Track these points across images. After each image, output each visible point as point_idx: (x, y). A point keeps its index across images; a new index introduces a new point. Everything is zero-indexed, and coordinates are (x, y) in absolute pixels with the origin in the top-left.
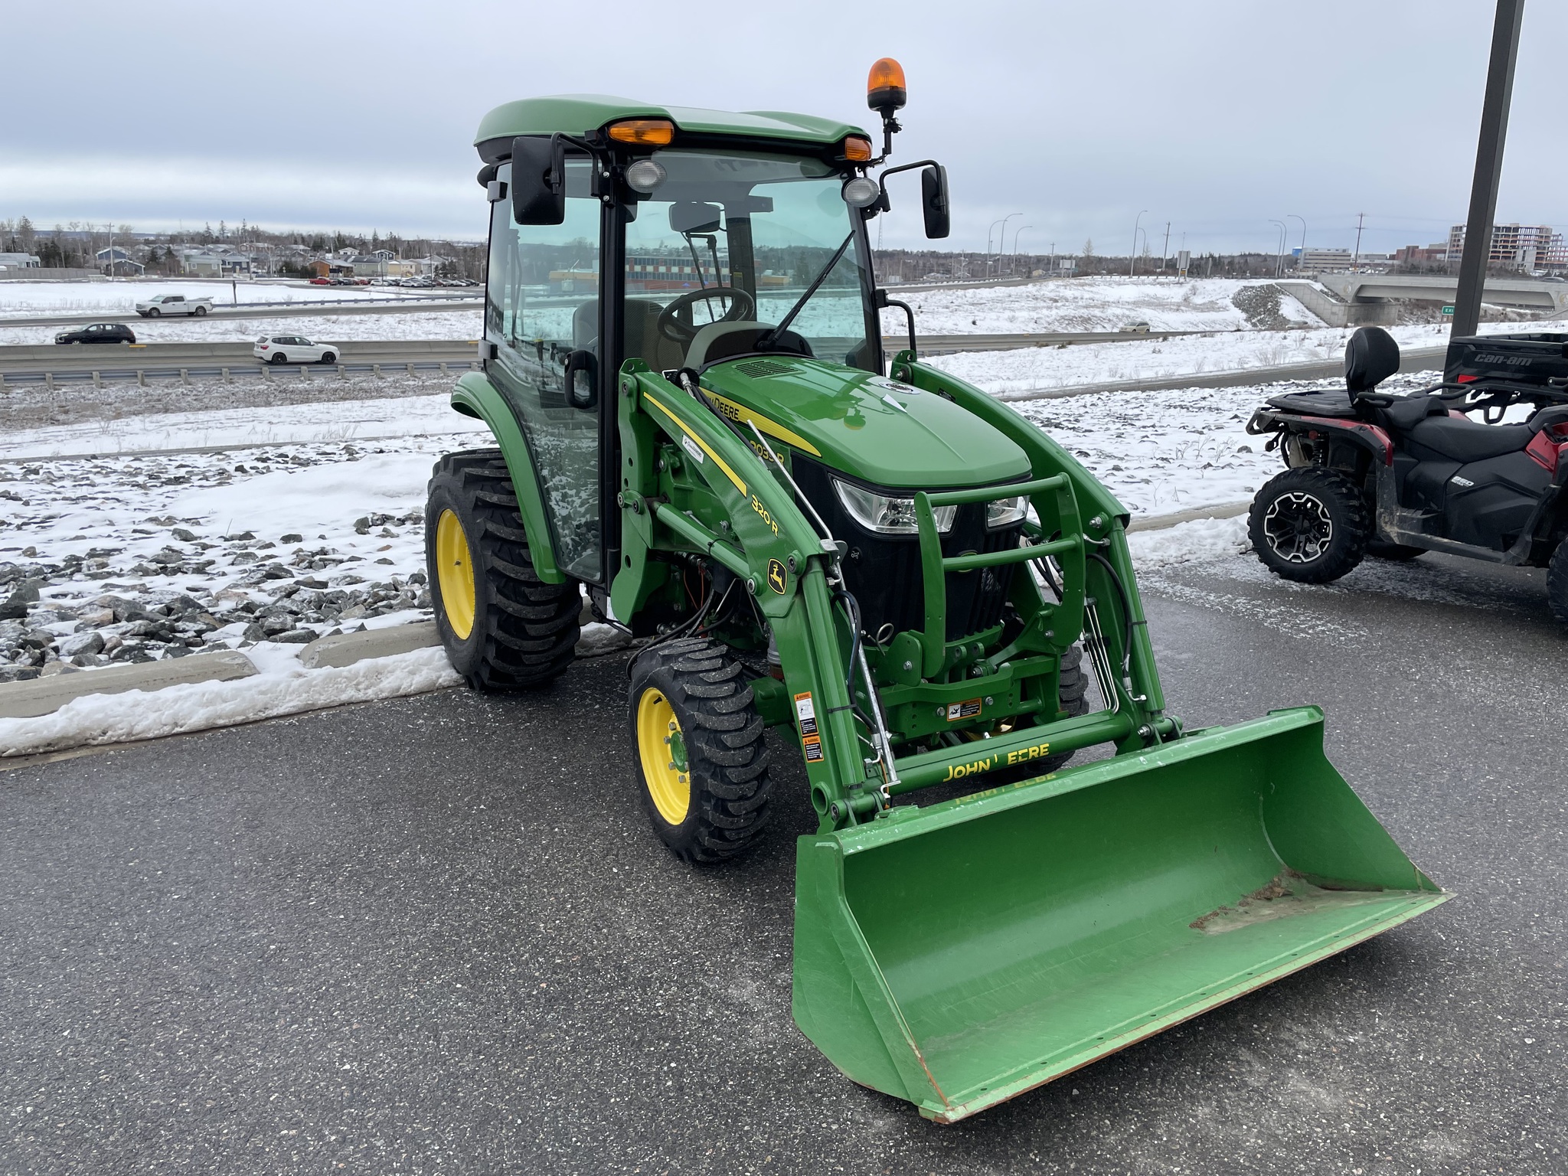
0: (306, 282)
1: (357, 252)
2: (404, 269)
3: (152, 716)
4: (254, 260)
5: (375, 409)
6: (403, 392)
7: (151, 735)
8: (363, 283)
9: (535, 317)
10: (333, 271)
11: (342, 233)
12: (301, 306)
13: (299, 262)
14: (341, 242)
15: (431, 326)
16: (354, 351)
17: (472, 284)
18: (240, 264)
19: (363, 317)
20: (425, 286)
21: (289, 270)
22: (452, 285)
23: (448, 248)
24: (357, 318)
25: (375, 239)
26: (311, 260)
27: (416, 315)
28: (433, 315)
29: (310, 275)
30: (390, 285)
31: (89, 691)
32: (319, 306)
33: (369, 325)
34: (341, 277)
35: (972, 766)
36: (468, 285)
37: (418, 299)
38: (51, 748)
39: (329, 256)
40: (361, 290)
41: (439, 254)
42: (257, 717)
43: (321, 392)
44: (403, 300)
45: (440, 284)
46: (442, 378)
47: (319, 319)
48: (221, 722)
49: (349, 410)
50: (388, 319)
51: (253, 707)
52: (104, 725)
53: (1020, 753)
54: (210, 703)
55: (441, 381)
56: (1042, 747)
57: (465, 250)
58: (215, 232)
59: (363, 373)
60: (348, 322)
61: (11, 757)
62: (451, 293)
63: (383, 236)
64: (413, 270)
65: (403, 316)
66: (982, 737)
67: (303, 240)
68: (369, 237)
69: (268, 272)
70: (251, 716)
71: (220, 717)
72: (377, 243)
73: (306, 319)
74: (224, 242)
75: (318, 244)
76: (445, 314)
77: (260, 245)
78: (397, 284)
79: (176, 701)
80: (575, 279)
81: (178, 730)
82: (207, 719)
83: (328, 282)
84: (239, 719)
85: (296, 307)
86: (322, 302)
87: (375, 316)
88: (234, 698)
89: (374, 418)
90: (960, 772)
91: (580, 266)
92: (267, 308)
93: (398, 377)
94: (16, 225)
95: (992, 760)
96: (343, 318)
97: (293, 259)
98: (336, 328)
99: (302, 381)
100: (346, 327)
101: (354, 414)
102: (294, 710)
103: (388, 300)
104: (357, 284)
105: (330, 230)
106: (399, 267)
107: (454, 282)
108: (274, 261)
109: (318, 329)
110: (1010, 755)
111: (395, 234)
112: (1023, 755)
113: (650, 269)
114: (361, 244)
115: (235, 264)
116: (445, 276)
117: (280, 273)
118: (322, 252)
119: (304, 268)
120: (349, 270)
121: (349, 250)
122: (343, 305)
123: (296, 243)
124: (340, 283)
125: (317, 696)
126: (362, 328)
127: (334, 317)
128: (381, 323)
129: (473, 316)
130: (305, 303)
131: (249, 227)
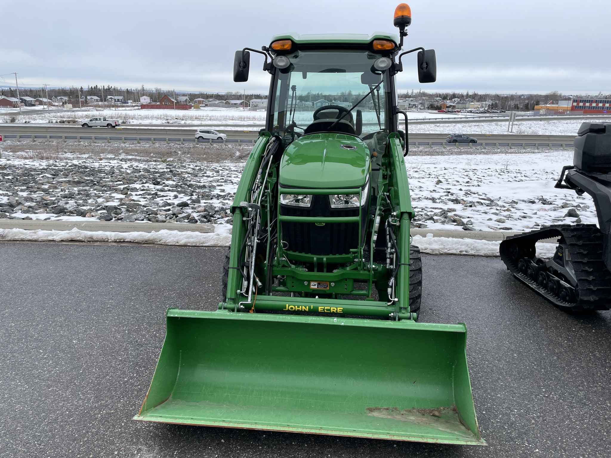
0: (436, 112)
1: (459, 100)
2: (477, 106)
3: (172, 238)
4: (421, 104)
5: (434, 159)
6: (451, 154)
7: (170, 244)
8: (458, 112)
9: (520, 125)
10: (447, 107)
11: (455, 93)
12: (428, 120)
13: (436, 104)
14: (454, 96)
15: (476, 129)
16: (439, 137)
17: (503, 111)
18: (415, 105)
19: (449, 125)
20: (482, 113)
21: (432, 107)
22: (494, 112)
23: (497, 97)
24: (447, 125)
25: (467, 95)
26: (440, 103)
27: (470, 124)
28: (477, 124)
29: (439, 109)
30: (468, 112)
31: (164, 229)
32: (435, 120)
33: (451, 127)
34: (450, 109)
35: (298, 307)
36: (500, 112)
37: (473, 118)
38: (147, 242)
39: (448, 101)
40: (456, 114)
41: (492, 100)
42: (199, 245)
43: (420, 152)
44: (467, 118)
45: (488, 112)
46: (469, 149)
47: (433, 125)
48: (189, 244)
49: (425, 159)
50: (459, 125)
51: (199, 242)
52: (161, 239)
53: (326, 308)
54: (188, 238)
55: (468, 150)
56: (338, 309)
57: (503, 98)
58: (410, 94)
59: (439, 145)
60: (443, 126)
61: (136, 243)
62: (491, 115)
63: (471, 93)
64: (480, 106)
65: (465, 124)
66: (315, 297)
67: (440, 96)
68: (465, 94)
69: (424, 108)
70: (198, 245)
71: (189, 243)
72: (468, 96)
73: (428, 125)
74: (412, 97)
75: (445, 97)
76: (482, 124)
77: (424, 98)
78: (471, 112)
79: (180, 236)
80: (548, 109)
81: (177, 244)
82: (185, 242)
83: (445, 111)
84: (194, 244)
85: (426, 120)
86: (436, 119)
87: (454, 124)
88: (195, 238)
89: (433, 163)
90: (292, 308)
91: (553, 103)
92: (416, 121)
93: (451, 147)
94: (347, 93)
95: (310, 307)
96: (442, 125)
97: (434, 103)
98: (438, 129)
99: (415, 148)
100: (442, 128)
101: (425, 161)
102: (210, 245)
103: (461, 118)
104: (455, 112)
105: (450, 92)
106: (474, 105)
107: (495, 111)
108: (427, 104)
109: (431, 129)
110: (320, 308)
111: (476, 92)
112: (327, 310)
113: (587, 104)
114: (461, 97)
115: (414, 105)
116: (492, 108)
117: (428, 108)
118: (446, 100)
119: (437, 106)
120: (454, 107)
121: (456, 99)
122: (444, 120)
123: (437, 97)
124: (449, 111)
125: (219, 242)
126: (448, 129)
127: (438, 125)
128: (456, 127)
129: (494, 124)
130: (430, 119)
131: (421, 92)
